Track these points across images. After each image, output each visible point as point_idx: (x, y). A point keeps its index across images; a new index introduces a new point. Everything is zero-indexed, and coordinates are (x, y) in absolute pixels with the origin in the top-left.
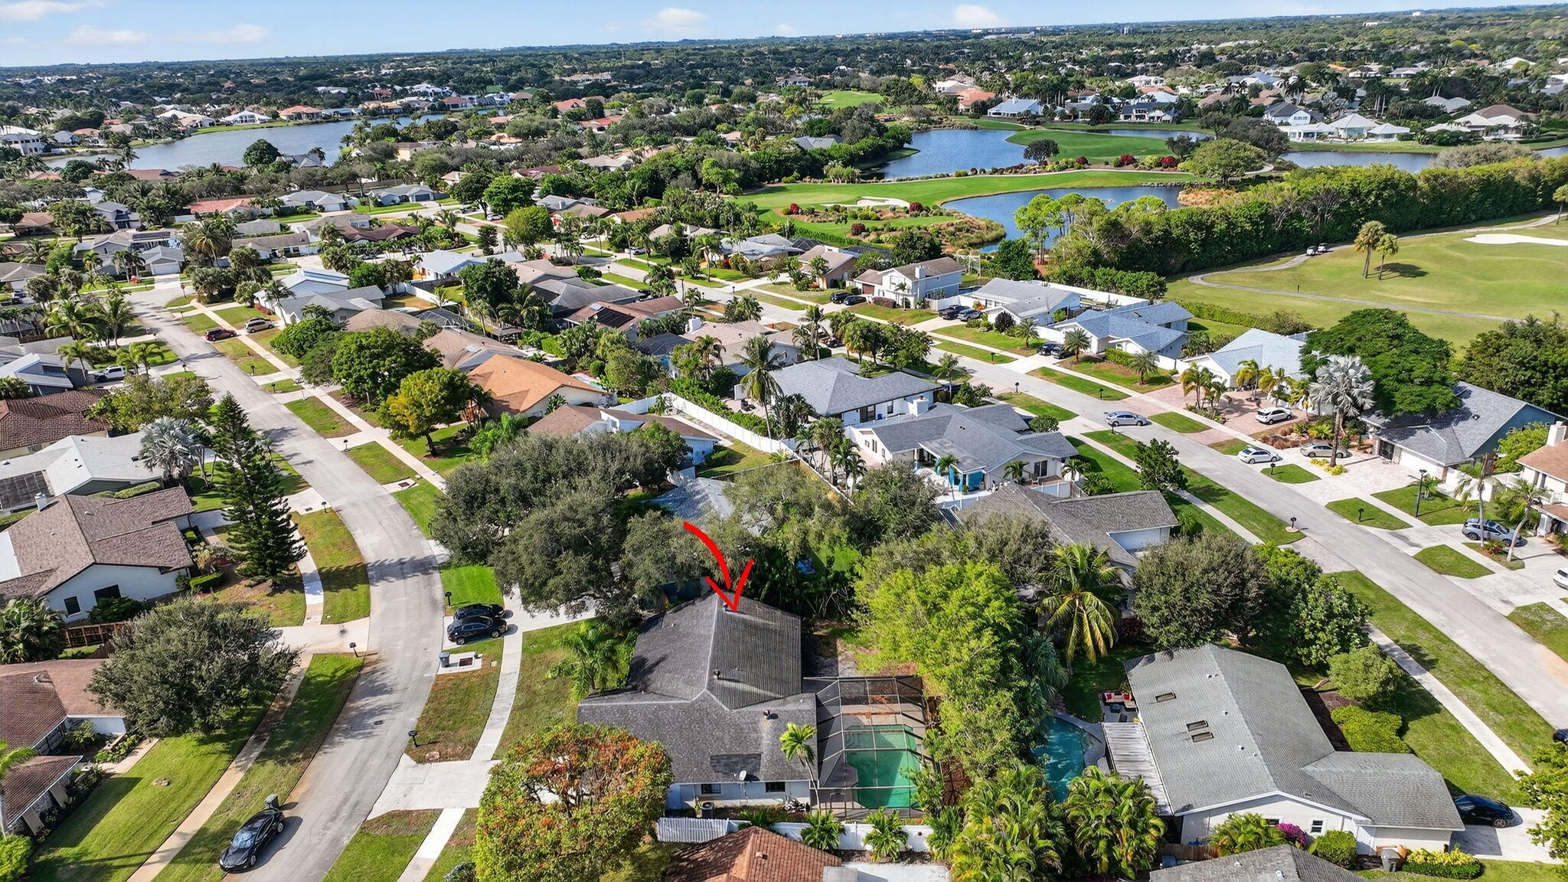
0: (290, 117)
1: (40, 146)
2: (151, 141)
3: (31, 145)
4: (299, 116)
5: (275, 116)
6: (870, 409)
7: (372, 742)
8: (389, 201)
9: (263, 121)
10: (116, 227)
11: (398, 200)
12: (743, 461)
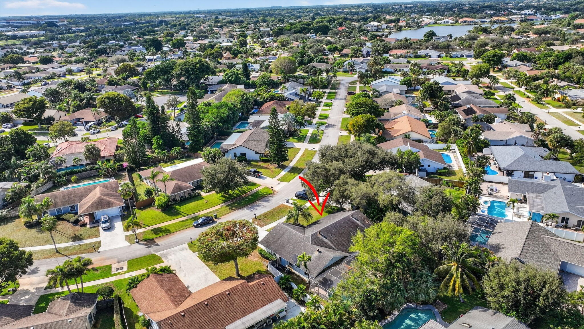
0: (462, 22)
1: (376, 28)
2: (409, 28)
3: (373, 28)
4: (465, 22)
5: (457, 21)
6: (530, 173)
7: (250, 212)
8: (455, 56)
9: (452, 23)
10: (365, 56)
11: (459, 56)
12: (453, 177)
